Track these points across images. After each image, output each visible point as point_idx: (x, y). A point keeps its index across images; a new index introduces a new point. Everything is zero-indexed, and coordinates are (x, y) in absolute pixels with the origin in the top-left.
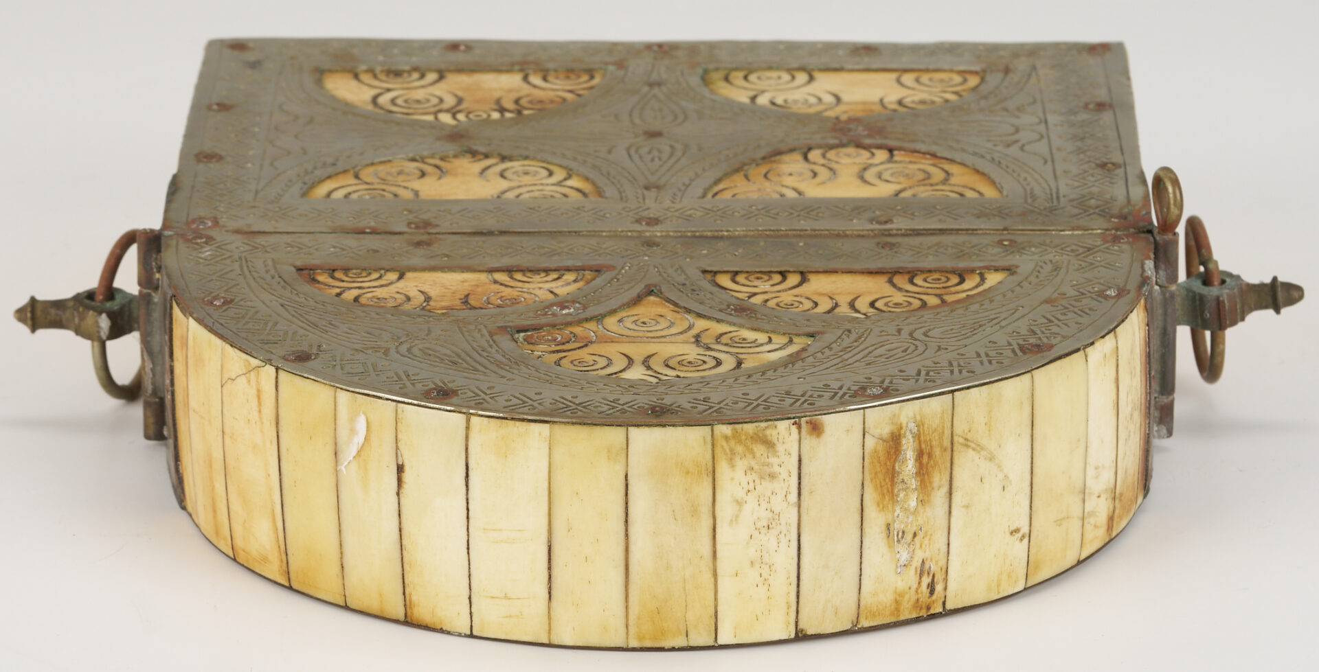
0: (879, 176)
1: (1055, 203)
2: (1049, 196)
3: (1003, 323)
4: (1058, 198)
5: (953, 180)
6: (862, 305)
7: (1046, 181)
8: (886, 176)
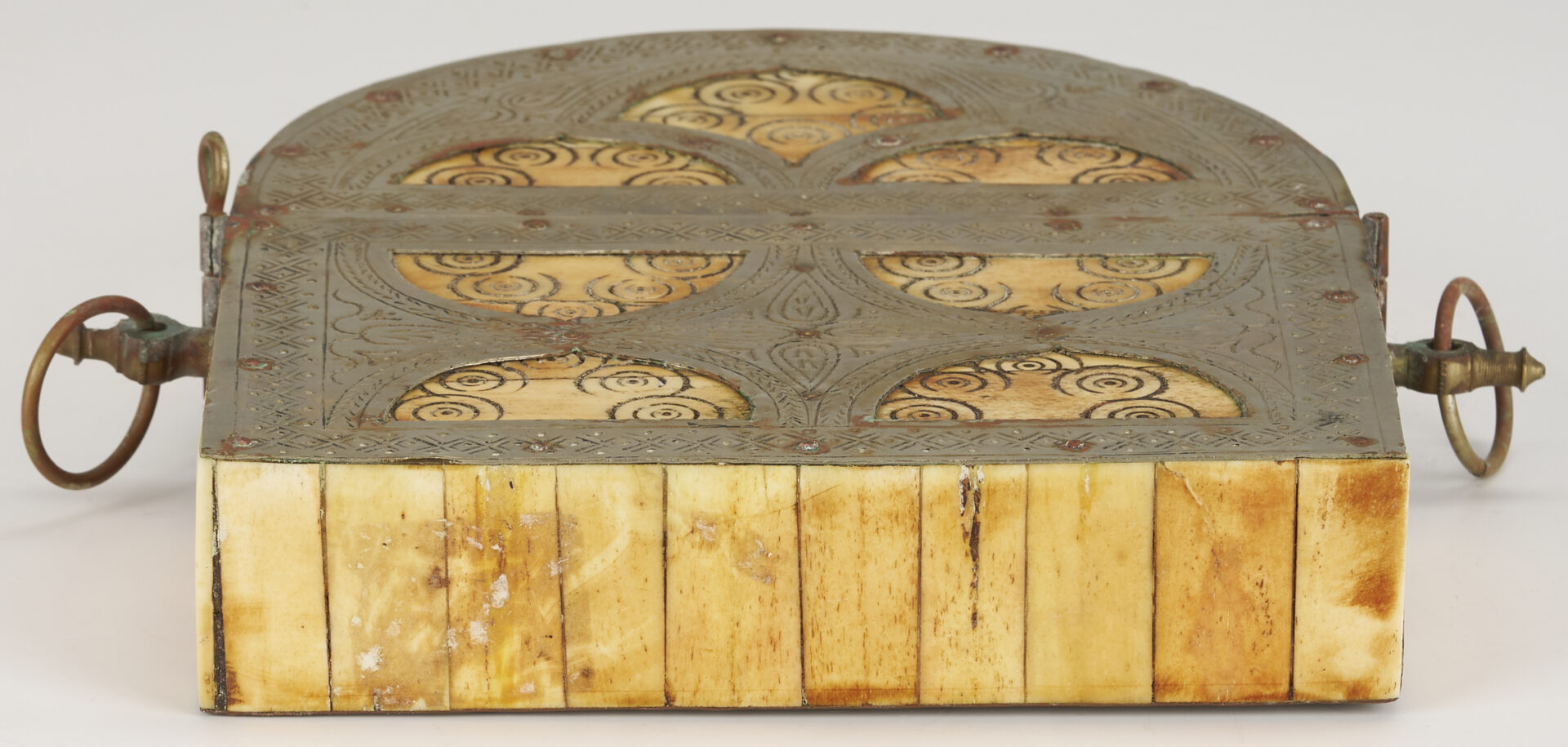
0: (535, 286)
1: (333, 244)
2: (339, 251)
3: (414, 123)
4: (329, 250)
5: (448, 280)
6: (564, 157)
7: (340, 271)
8: (527, 285)
